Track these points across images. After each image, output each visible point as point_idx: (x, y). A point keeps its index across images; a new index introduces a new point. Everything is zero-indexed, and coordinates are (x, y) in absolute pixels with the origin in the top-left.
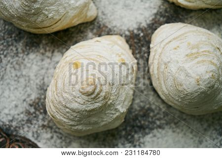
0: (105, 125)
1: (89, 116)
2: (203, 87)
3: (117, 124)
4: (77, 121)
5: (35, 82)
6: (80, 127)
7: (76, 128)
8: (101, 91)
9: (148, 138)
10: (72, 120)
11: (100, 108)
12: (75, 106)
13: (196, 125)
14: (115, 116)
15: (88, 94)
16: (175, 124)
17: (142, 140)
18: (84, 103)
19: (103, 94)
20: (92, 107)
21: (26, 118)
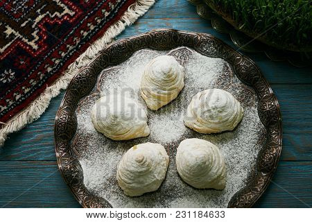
0: (147, 185)
1: (139, 176)
3: (155, 188)
4: (133, 180)
5: (112, 167)
6: (133, 185)
7: (131, 185)
8: (146, 161)
9: (173, 203)
10: (130, 179)
11: (145, 171)
12: (132, 169)
13: (202, 197)
14: (153, 180)
15: (140, 162)
16: (190, 196)
17: (169, 204)
18: (137, 167)
19: (147, 163)
20: (141, 170)
21: (104, 187)
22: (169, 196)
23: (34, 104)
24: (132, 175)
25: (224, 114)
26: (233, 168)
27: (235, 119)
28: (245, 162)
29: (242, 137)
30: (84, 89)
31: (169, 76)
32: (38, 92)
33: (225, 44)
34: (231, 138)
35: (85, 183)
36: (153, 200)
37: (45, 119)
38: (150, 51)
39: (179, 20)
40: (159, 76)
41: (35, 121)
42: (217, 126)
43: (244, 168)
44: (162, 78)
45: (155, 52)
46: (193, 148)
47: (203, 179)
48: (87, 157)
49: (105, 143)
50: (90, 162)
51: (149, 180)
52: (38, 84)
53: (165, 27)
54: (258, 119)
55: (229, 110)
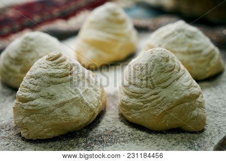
4: (37, 91)
9: (109, 148)
16: (140, 140)
18: (47, 66)
19: (66, 63)
24: (36, 82)
25: (195, 42)
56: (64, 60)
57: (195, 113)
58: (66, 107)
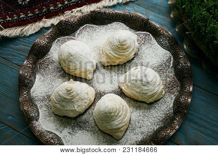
0: (67, 110)
1: (63, 101)
2: (107, 110)
3: (72, 115)
4: (59, 101)
6: (58, 105)
7: (56, 105)
9: (80, 132)
10: (57, 100)
11: (69, 99)
12: (61, 93)
14: (72, 109)
16: (94, 133)
17: (77, 131)
18: (64, 93)
20: (66, 97)
21: (42, 99)
22: (80, 127)
23: (30, 25)
24: (59, 97)
25: (146, 88)
26: (134, 129)
27: (152, 96)
28: (145, 130)
29: (153, 111)
30: (67, 30)
31: (122, 45)
32: (37, 19)
33: (177, 43)
34: (145, 109)
35: (32, 90)
36: (68, 123)
37: (32, 38)
38: (124, 26)
39: (157, 15)
40: (115, 41)
41: (25, 37)
42: (137, 94)
43: (142, 133)
44: (117, 44)
45: (127, 28)
46: (109, 100)
47: (105, 124)
48: (43, 75)
49: (60, 72)
50: (43, 78)
51: (69, 108)
52: (39, 13)
53: (145, 15)
54: (172, 105)
55: (151, 87)
56: (72, 93)
57: (117, 134)
58: (68, 111)
